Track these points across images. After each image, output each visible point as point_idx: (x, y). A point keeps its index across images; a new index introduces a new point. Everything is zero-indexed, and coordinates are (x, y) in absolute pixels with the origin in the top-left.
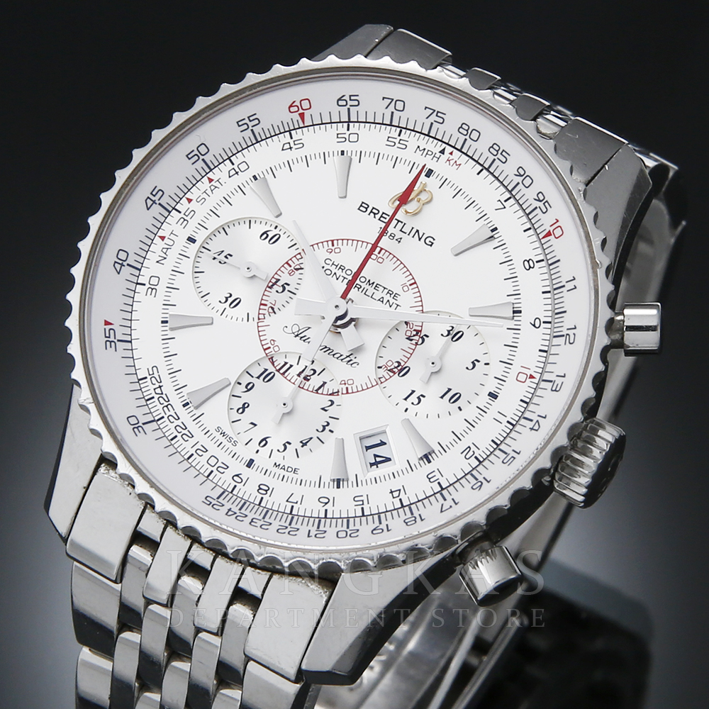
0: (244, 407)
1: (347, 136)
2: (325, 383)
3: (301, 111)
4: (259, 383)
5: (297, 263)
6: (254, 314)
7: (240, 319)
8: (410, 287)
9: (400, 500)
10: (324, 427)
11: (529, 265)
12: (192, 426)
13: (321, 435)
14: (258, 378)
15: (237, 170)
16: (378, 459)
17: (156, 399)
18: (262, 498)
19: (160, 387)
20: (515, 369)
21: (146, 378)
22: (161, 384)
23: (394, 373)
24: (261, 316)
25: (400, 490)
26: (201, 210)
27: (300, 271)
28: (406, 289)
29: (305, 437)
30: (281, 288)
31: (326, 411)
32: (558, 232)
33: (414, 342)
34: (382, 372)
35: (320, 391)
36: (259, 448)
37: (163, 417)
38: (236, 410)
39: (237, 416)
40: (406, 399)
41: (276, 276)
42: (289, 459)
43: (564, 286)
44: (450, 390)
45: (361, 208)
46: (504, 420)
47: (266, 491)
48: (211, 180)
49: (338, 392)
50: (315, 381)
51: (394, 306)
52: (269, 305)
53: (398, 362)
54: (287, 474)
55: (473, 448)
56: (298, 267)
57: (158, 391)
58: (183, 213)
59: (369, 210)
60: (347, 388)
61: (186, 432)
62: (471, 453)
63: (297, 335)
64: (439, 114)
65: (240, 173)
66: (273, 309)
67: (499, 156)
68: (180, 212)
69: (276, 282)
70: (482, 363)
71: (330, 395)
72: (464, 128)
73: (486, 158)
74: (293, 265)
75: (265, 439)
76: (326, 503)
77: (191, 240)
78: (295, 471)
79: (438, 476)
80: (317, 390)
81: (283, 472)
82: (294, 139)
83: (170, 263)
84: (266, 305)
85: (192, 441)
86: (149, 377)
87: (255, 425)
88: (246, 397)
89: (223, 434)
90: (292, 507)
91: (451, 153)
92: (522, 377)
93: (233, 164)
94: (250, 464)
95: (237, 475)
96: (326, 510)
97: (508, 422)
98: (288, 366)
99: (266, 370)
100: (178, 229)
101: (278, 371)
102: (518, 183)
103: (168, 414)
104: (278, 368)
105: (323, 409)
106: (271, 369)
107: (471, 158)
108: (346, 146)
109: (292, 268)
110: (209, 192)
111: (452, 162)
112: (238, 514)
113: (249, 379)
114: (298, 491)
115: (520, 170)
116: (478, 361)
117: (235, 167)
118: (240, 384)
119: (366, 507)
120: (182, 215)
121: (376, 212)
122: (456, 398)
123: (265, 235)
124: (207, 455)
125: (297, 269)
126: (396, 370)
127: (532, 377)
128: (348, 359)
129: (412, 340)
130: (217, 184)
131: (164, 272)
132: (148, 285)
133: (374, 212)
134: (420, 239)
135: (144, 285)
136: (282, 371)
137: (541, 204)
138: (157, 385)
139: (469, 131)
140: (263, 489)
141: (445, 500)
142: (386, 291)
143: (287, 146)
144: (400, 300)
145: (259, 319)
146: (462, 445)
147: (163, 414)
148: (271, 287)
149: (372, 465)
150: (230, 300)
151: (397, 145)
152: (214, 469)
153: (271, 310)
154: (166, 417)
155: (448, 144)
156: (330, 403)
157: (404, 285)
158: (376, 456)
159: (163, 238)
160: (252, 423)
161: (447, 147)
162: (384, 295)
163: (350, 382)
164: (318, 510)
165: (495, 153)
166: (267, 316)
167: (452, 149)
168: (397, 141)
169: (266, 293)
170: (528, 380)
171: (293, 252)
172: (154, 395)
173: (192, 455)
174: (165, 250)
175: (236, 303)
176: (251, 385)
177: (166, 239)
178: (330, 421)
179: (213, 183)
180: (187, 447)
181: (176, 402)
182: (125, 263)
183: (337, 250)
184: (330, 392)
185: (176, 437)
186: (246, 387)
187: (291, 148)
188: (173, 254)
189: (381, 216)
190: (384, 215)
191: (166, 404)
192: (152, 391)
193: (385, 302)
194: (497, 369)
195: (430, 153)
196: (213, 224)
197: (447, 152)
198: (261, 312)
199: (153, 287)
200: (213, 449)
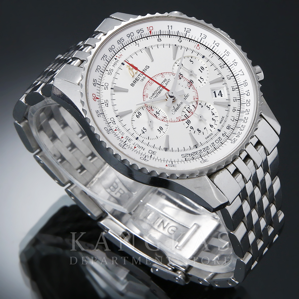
0: (198, 130)
1: (106, 87)
2: (193, 105)
3: (96, 98)
4: (190, 125)
5: (149, 108)
6: (166, 123)
7: (167, 128)
8: (163, 75)
9: (236, 88)
10: (208, 107)
11: (160, 40)
12: (204, 146)
13: (211, 109)
14: (189, 125)
15: (113, 121)
16: (220, 94)
17: (193, 156)
18: (231, 128)
19: (189, 154)
20: (195, 49)
21: (185, 158)
22: (188, 154)
23: (192, 84)
24: (167, 121)
25: (233, 88)
26: (126, 134)
27: (152, 107)
28: (163, 76)
29: (211, 114)
30: (158, 114)
31: (203, 106)
32: (151, 28)
33: (182, 77)
34: (191, 88)
35: (196, 107)
36: (213, 128)
37: (200, 155)
38: (199, 133)
39: (202, 132)
40: (201, 83)
41: (153, 115)
42: (218, 119)
43: (169, 30)
44: (199, 69)
45: (133, 85)
46: (212, 55)
47: (229, 127)
48: (116, 130)
49: (197, 102)
50: (192, 108)
51: (169, 81)
52: (163, 118)
53: (188, 83)
54: (224, 120)
55: (220, 65)
56: (151, 108)
57: (190, 155)
58: (126, 140)
59: (134, 83)
60: (196, 98)
61: (206, 149)
62: (222, 66)
63: (176, 111)
64: (104, 56)
65: (114, 121)
66: (165, 117)
67: (121, 41)
68: (126, 141)
69: (155, 115)
70: (191, 59)
71: (197, 104)
72: (111, 49)
73: (120, 46)
74: (150, 109)
75: (210, 126)
76: (235, 110)
77: (137, 138)
78: (223, 117)
79: (229, 76)
80: (195, 108)
81: (223, 121)
82: (104, 103)
83: (144, 146)
84: (163, 119)
85: (210, 147)
86: (185, 157)
87: (205, 128)
88: (195, 129)
89: (208, 137)
90: (235, 120)
91: (117, 57)
92: (198, 48)
93: (111, 122)
94: (219, 130)
95: (223, 135)
96: (237, 110)
97: (213, 54)
98: (186, 115)
99: (186, 122)
100: (132, 142)
101: (187, 118)
102: (131, 38)
103: (199, 153)
104: (186, 118)
105: (202, 107)
106: (186, 120)
107: (119, 51)
108: (109, 87)
109: (151, 110)
110: (120, 131)
111: (120, 57)
112: (238, 134)
113: (189, 128)
114: (230, 117)
115: (128, 36)
116: (191, 60)
117: (112, 122)
118: (190, 131)
119: (237, 99)
120: (127, 141)
121: (135, 81)
122: (202, 68)
123: (138, 116)
124: (215, 143)
125: (152, 108)
126: (191, 84)
127: (198, 45)
128: (186, 97)
129: (181, 78)
130: (118, 128)
131: (147, 149)
132: (152, 154)
133: (135, 82)
134: (146, 70)
135: (151, 155)
136: (187, 117)
137: (140, 32)
138: (188, 155)
139: (111, 48)
140: (228, 127)
141: (239, 74)
142: (163, 82)
143: (107, 105)
144: (167, 79)
145: (168, 122)
146: (219, 68)
147: (199, 155)
148: (157, 117)
149: (222, 96)
150: (160, 130)
151: (111, 72)
152: (220, 141)
153: (165, 118)
154: (200, 154)
155: (113, 57)
156: (200, 105)
157: (162, 77)
158: (219, 95)
159: (135, 147)
160: (205, 129)
161: (114, 57)
162: (165, 83)
163: (194, 97)
164: (237, 113)
165: (120, 42)
166: (167, 119)
167: (115, 56)
168: (110, 72)
169: (159, 119)
170: (199, 46)
171: (145, 109)
172: (192, 157)
173: (214, 147)
174: (140, 147)
175: (161, 128)
176: (191, 127)
177: (135, 146)
178: (206, 105)
179: (117, 129)
180: (211, 148)
181: (195, 150)
182: (145, 159)
183: (147, 95)
184: (196, 104)
185: (207, 152)
186: (192, 129)
187: (107, 104)
188: (141, 145)
189: (137, 80)
190: (136, 79)
191: (195, 153)
192: (190, 157)
193: (167, 83)
194: (194, 54)
195: (116, 63)
196: (132, 131)
197: (116, 58)
198: (165, 121)
199: (153, 152)
200: (213, 141)
